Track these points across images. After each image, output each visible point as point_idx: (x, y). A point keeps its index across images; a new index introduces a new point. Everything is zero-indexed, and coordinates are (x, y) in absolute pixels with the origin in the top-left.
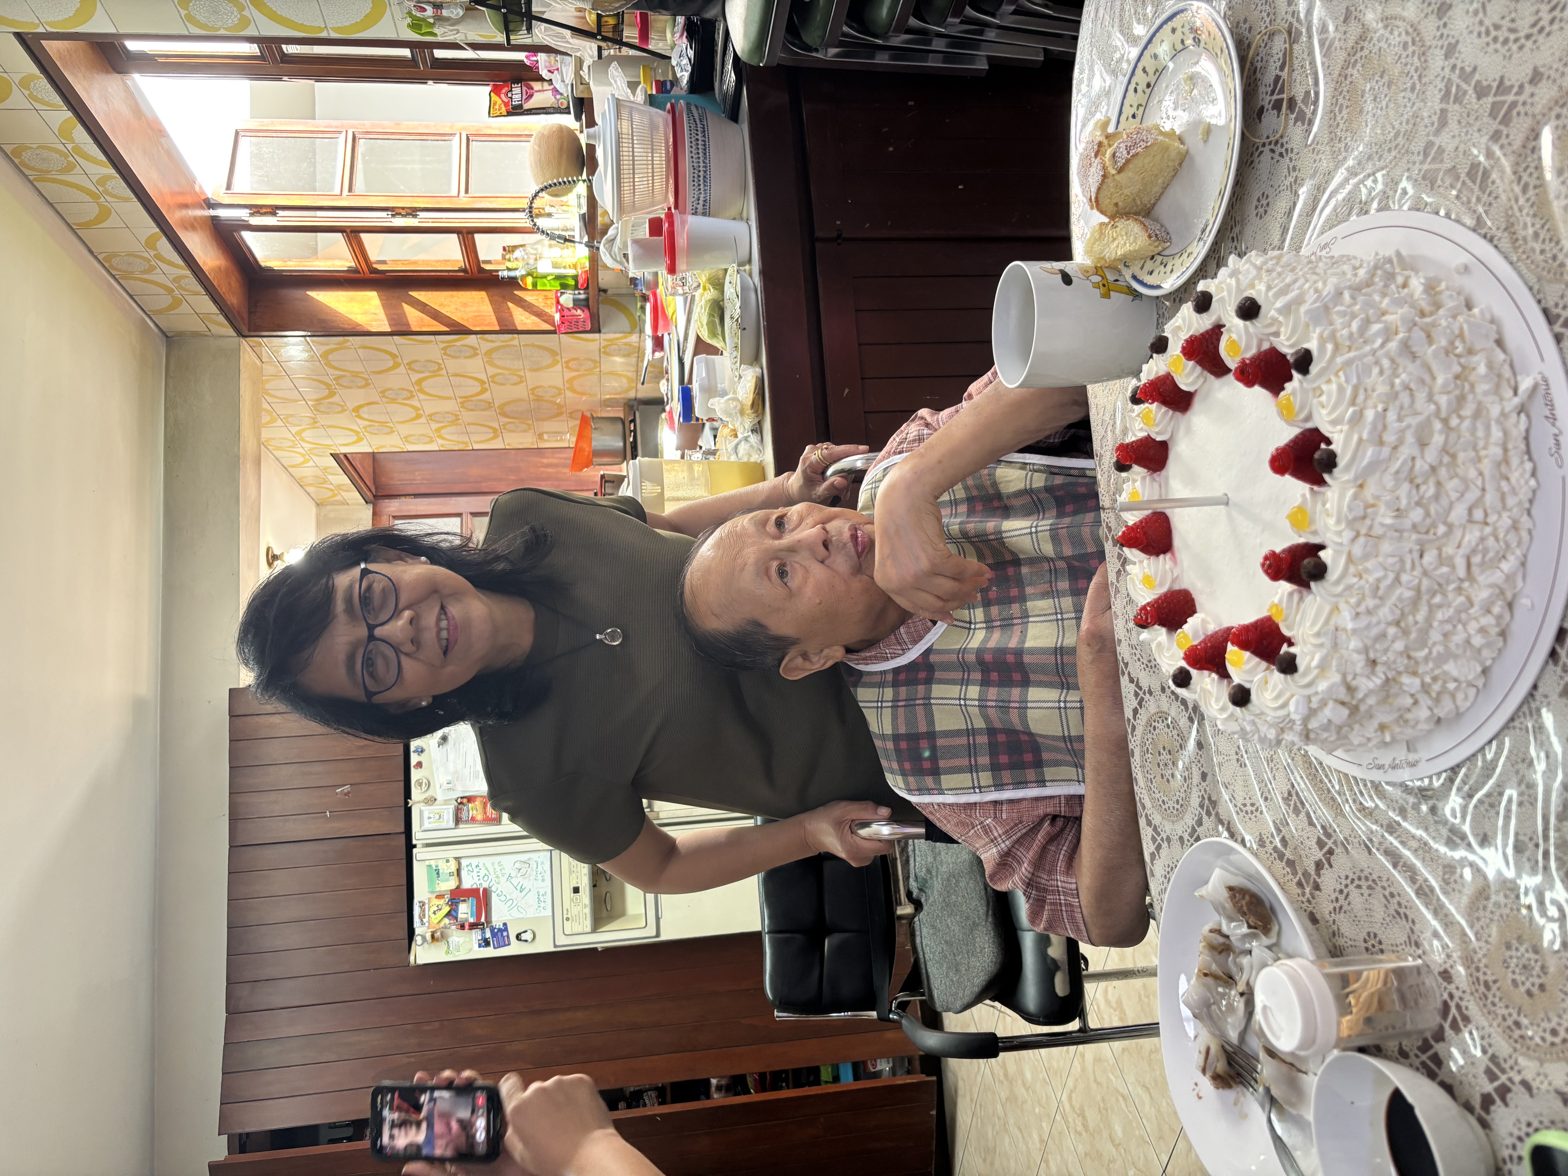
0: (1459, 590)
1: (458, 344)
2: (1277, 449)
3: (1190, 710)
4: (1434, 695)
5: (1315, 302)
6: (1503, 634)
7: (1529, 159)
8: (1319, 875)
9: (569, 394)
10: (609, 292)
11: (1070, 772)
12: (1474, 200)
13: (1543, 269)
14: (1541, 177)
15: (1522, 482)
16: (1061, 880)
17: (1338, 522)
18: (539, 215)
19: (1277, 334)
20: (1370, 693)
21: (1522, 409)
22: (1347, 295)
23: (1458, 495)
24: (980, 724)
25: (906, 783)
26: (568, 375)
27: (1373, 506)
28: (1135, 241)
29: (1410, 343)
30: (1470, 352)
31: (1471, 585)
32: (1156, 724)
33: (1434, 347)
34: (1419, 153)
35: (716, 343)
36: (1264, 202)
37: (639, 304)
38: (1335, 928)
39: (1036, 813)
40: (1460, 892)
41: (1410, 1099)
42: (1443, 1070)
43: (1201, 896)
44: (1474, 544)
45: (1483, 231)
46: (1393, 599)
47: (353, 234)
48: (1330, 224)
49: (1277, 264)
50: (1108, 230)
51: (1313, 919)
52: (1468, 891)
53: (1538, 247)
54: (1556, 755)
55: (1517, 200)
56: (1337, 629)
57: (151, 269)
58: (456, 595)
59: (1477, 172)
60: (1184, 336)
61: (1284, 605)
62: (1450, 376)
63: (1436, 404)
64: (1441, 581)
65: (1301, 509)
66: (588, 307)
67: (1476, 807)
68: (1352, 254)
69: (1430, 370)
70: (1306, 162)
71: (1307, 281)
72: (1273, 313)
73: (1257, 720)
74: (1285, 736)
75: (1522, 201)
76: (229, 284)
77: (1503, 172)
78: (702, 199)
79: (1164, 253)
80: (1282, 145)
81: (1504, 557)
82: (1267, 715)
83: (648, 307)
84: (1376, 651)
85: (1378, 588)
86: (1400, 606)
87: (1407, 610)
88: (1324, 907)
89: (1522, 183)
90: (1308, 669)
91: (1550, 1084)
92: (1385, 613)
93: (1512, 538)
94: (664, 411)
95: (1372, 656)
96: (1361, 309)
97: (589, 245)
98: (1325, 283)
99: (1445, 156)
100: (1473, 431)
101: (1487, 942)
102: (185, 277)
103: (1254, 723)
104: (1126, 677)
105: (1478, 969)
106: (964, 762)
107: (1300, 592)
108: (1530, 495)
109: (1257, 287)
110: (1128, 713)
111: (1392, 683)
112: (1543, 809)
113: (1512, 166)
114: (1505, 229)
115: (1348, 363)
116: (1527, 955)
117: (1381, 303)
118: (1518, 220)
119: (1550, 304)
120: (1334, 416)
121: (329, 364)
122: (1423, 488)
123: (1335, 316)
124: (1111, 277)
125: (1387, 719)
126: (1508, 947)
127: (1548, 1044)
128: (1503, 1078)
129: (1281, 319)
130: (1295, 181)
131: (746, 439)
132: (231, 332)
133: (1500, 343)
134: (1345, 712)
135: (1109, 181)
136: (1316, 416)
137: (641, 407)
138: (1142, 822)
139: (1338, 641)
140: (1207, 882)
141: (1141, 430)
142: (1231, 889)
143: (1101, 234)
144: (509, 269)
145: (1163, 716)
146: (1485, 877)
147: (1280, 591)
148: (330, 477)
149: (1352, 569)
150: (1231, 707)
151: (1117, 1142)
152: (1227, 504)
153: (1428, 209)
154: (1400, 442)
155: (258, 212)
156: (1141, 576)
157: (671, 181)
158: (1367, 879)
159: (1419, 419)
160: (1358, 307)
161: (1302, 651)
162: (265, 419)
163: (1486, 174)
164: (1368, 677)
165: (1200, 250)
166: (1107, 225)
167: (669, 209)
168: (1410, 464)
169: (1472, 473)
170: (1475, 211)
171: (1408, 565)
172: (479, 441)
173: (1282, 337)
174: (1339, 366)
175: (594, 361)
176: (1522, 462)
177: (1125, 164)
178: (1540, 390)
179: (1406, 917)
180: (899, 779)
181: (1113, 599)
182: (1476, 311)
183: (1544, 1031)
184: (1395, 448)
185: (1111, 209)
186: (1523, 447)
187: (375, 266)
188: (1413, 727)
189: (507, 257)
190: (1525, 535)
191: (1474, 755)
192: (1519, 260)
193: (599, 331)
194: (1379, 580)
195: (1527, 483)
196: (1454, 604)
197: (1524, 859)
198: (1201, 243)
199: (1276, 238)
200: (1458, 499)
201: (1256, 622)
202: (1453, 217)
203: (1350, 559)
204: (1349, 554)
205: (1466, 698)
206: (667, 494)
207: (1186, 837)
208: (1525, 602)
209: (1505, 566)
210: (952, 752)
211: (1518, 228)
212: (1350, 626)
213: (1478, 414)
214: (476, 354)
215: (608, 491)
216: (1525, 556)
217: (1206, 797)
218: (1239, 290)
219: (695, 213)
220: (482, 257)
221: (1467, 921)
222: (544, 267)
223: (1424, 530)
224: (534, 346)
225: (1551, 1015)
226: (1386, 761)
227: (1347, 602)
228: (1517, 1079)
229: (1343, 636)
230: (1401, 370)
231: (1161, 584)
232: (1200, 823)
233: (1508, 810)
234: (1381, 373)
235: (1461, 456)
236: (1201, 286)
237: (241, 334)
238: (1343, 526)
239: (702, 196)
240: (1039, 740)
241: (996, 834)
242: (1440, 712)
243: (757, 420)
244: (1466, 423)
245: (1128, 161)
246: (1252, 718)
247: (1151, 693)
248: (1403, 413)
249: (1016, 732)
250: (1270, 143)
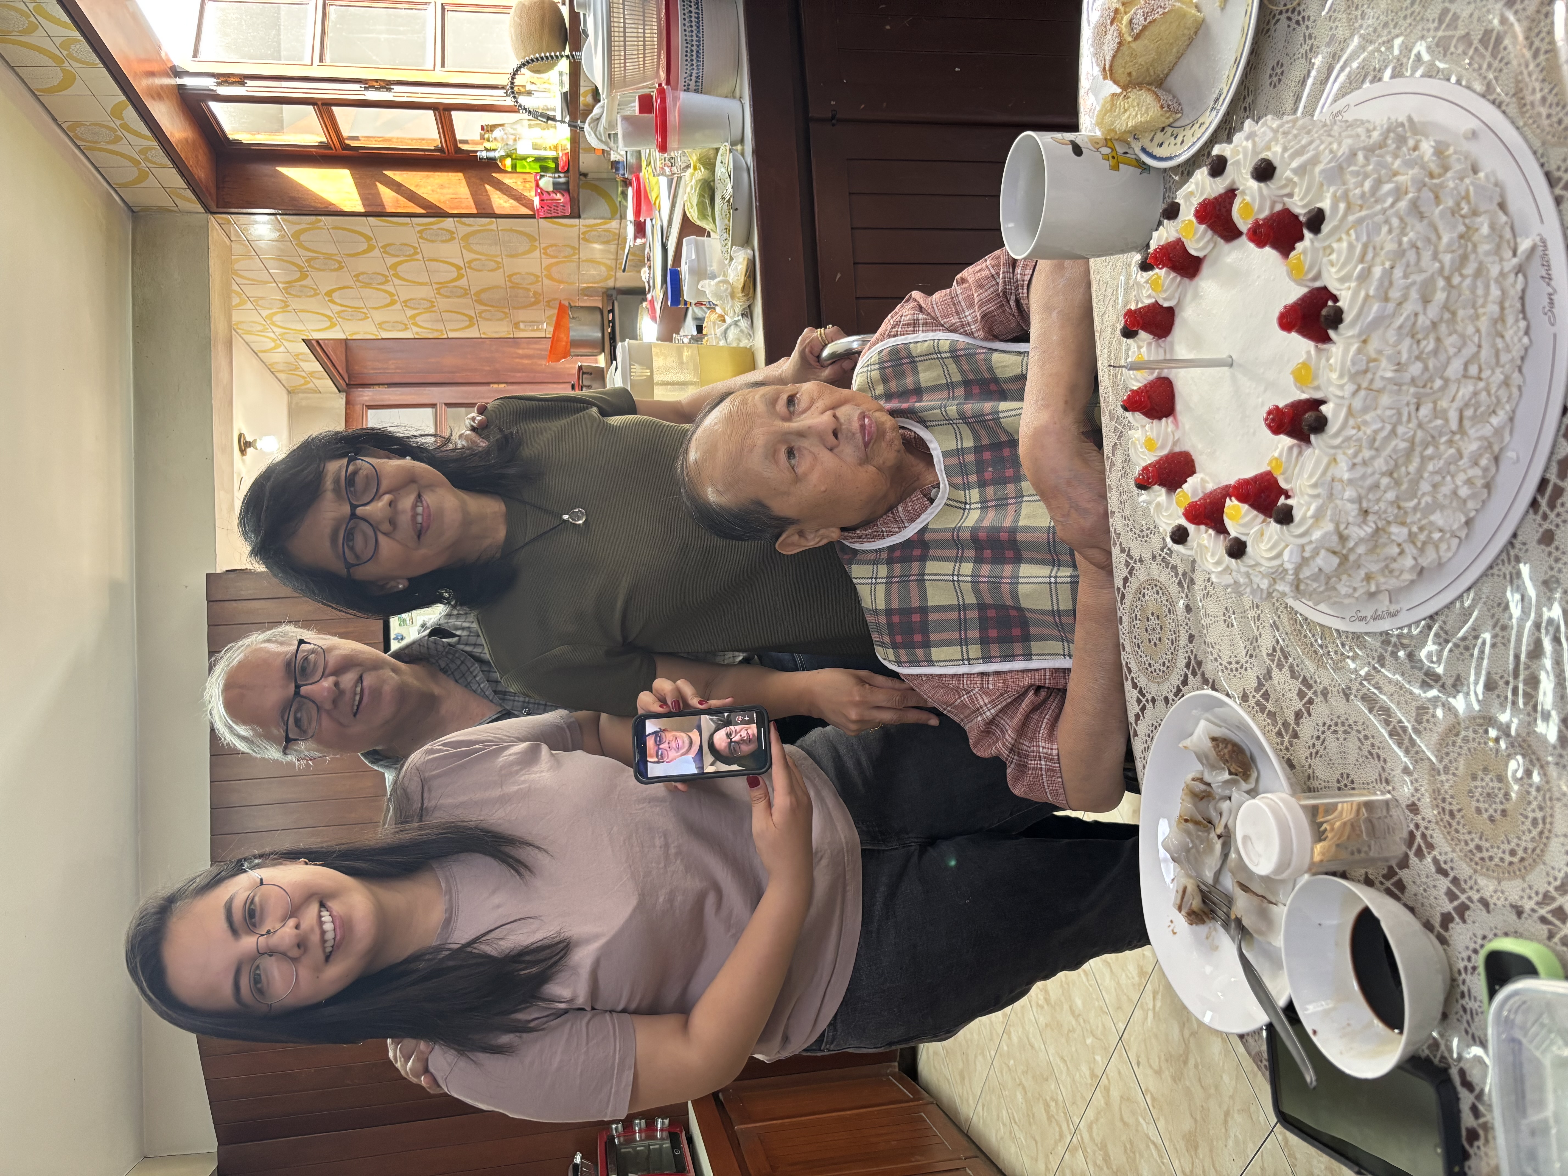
0: (1450, 442)
1: (435, 227)
2: (1285, 307)
3: (1180, 576)
4: (1419, 544)
5: (1330, 162)
6: (1488, 486)
7: (1542, 24)
8: (1298, 724)
9: (546, 282)
10: (590, 176)
11: (1057, 646)
12: (1485, 66)
13: (1548, 133)
14: (1552, 42)
15: (1516, 339)
16: (1043, 746)
17: (1341, 376)
18: (520, 93)
19: (1290, 195)
20: (1361, 540)
21: (1520, 270)
22: (1360, 156)
23: (1456, 350)
24: (971, 599)
25: (897, 656)
26: (546, 262)
27: (1375, 360)
28: (1147, 112)
29: (1419, 203)
30: (1475, 213)
31: (1462, 439)
32: (1146, 591)
33: (1441, 207)
34: (1434, 21)
35: (706, 225)
36: (1279, 71)
37: (620, 189)
38: (1310, 771)
39: (1021, 684)
40: (1431, 730)
41: (1376, 913)
42: (1406, 894)
43: (1185, 747)
44: (1467, 397)
45: (1492, 98)
46: (1388, 451)
47: (324, 107)
48: (1343, 93)
49: (1293, 127)
50: (1120, 101)
51: (1290, 764)
52: (1441, 729)
53: (1544, 111)
54: (1530, 599)
55: (1527, 66)
56: (1333, 480)
57: (117, 140)
58: (431, 486)
59: (1490, 39)
60: (1196, 201)
61: (1284, 459)
62: (1455, 235)
63: (1440, 262)
64: (1436, 434)
65: (1305, 365)
66: (568, 191)
67: (1451, 651)
68: (1364, 118)
69: (1436, 230)
70: (1322, 32)
71: (1322, 142)
72: (1288, 173)
73: (1251, 571)
74: (1277, 587)
75: (1532, 67)
76: (197, 157)
77: (1515, 37)
78: (694, 75)
79: (1174, 125)
80: (1299, 13)
81: (1494, 412)
82: (1261, 565)
83: (630, 192)
84: (1369, 500)
85: (1374, 440)
86: (1394, 457)
87: (1400, 461)
88: (1301, 753)
89: (1534, 48)
90: (1304, 519)
91: (1506, 899)
92: (1380, 464)
93: (1503, 394)
94: (645, 300)
95: (1365, 505)
96: (1374, 169)
97: (573, 125)
98: (1340, 144)
99: (1460, 23)
100: (1473, 289)
101: (1454, 774)
102: (151, 148)
103: (1248, 575)
104: (1118, 547)
105: (1444, 800)
106: (955, 635)
107: (1300, 446)
108: (1522, 353)
109: (1273, 149)
110: (1118, 582)
111: (1381, 532)
112: (1515, 648)
113: (1525, 32)
114: (1514, 95)
115: (1360, 221)
116: (1491, 784)
117: (1393, 164)
118: (1527, 86)
119: (1552, 167)
120: (1343, 273)
121: (300, 245)
122: (1424, 343)
123: (1348, 176)
124: (1120, 150)
125: (1374, 568)
126: (1474, 778)
127: (1506, 863)
128: (1463, 898)
129: (1296, 179)
130: (1311, 49)
131: (736, 324)
132: (199, 208)
133: (1502, 206)
134: (1336, 561)
135: (1124, 48)
136: (1325, 275)
137: (620, 297)
138: (1128, 685)
139: (1334, 492)
140: (1191, 735)
141: (1149, 296)
142: (1214, 739)
143: (1113, 105)
144: (487, 150)
145: (1153, 583)
146: (1456, 715)
147: (1280, 446)
148: (301, 364)
149: (1351, 422)
150: (1227, 558)
151: (1077, 1013)
152: (1231, 365)
153: (1440, 75)
154: (1405, 298)
155: (226, 81)
156: (1143, 440)
157: (663, 57)
158: (1343, 724)
159: (1423, 276)
160: (1371, 167)
161: (1299, 502)
162: (235, 301)
163: (1499, 40)
164: (1360, 526)
165: (1212, 120)
166: (1119, 95)
167: (660, 85)
168: (1412, 318)
169: (1470, 330)
170: (1485, 78)
171: (1405, 418)
172: (456, 330)
173: (1296, 198)
174: (1350, 225)
175: (573, 248)
176: (1517, 321)
177: (1141, 31)
178: (1540, 250)
179: (1379, 757)
180: (890, 651)
181: (1108, 473)
182: (1481, 175)
183: (1504, 852)
184: (1400, 304)
185: (1124, 79)
186: (1518, 305)
187: (347, 142)
188: (1397, 577)
189: (486, 136)
190: (1515, 391)
191: (1452, 603)
192: (1525, 124)
193: (579, 217)
194: (1376, 432)
195: (1520, 340)
196: (1446, 456)
197: (1494, 696)
198: (1214, 113)
199: (1289, 104)
200: (1455, 355)
201: (1256, 477)
202: (1464, 83)
203: (1350, 413)
204: (1350, 407)
205: (1449, 548)
206: (657, 378)
207: (1171, 696)
208: (1511, 454)
209: (1495, 421)
210: (943, 626)
211: (1527, 93)
212: (1346, 476)
213: (1479, 273)
214: (453, 239)
215: (586, 383)
216: (1514, 412)
217: (1192, 657)
218: (1255, 152)
219: (687, 90)
220: (459, 137)
221: (1436, 757)
222: (524, 148)
223: (1421, 385)
224: (511, 230)
225: (1511, 836)
226: (1368, 613)
227: (1344, 454)
228: (1476, 897)
229: (1338, 486)
230: (1409, 228)
231: (1162, 447)
232: (1185, 682)
233: (1482, 652)
234: (1390, 231)
235: (1461, 313)
236: (1216, 150)
237: (208, 210)
238: (1346, 380)
239: (695, 72)
240: (1028, 615)
241: (982, 703)
242: (1424, 562)
243: (748, 303)
244: (1468, 281)
245: (1145, 28)
246: (1246, 569)
247: (1141, 561)
248: (1409, 270)
249: (1005, 607)
250: (1287, 11)
